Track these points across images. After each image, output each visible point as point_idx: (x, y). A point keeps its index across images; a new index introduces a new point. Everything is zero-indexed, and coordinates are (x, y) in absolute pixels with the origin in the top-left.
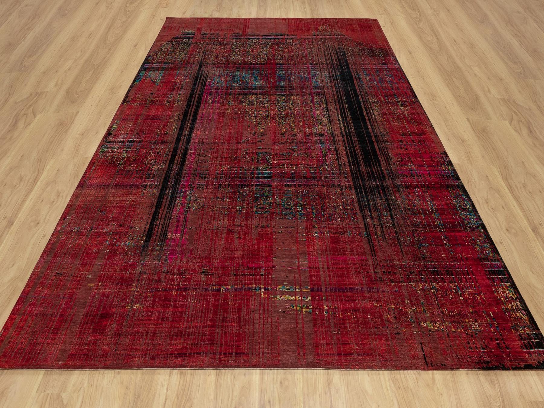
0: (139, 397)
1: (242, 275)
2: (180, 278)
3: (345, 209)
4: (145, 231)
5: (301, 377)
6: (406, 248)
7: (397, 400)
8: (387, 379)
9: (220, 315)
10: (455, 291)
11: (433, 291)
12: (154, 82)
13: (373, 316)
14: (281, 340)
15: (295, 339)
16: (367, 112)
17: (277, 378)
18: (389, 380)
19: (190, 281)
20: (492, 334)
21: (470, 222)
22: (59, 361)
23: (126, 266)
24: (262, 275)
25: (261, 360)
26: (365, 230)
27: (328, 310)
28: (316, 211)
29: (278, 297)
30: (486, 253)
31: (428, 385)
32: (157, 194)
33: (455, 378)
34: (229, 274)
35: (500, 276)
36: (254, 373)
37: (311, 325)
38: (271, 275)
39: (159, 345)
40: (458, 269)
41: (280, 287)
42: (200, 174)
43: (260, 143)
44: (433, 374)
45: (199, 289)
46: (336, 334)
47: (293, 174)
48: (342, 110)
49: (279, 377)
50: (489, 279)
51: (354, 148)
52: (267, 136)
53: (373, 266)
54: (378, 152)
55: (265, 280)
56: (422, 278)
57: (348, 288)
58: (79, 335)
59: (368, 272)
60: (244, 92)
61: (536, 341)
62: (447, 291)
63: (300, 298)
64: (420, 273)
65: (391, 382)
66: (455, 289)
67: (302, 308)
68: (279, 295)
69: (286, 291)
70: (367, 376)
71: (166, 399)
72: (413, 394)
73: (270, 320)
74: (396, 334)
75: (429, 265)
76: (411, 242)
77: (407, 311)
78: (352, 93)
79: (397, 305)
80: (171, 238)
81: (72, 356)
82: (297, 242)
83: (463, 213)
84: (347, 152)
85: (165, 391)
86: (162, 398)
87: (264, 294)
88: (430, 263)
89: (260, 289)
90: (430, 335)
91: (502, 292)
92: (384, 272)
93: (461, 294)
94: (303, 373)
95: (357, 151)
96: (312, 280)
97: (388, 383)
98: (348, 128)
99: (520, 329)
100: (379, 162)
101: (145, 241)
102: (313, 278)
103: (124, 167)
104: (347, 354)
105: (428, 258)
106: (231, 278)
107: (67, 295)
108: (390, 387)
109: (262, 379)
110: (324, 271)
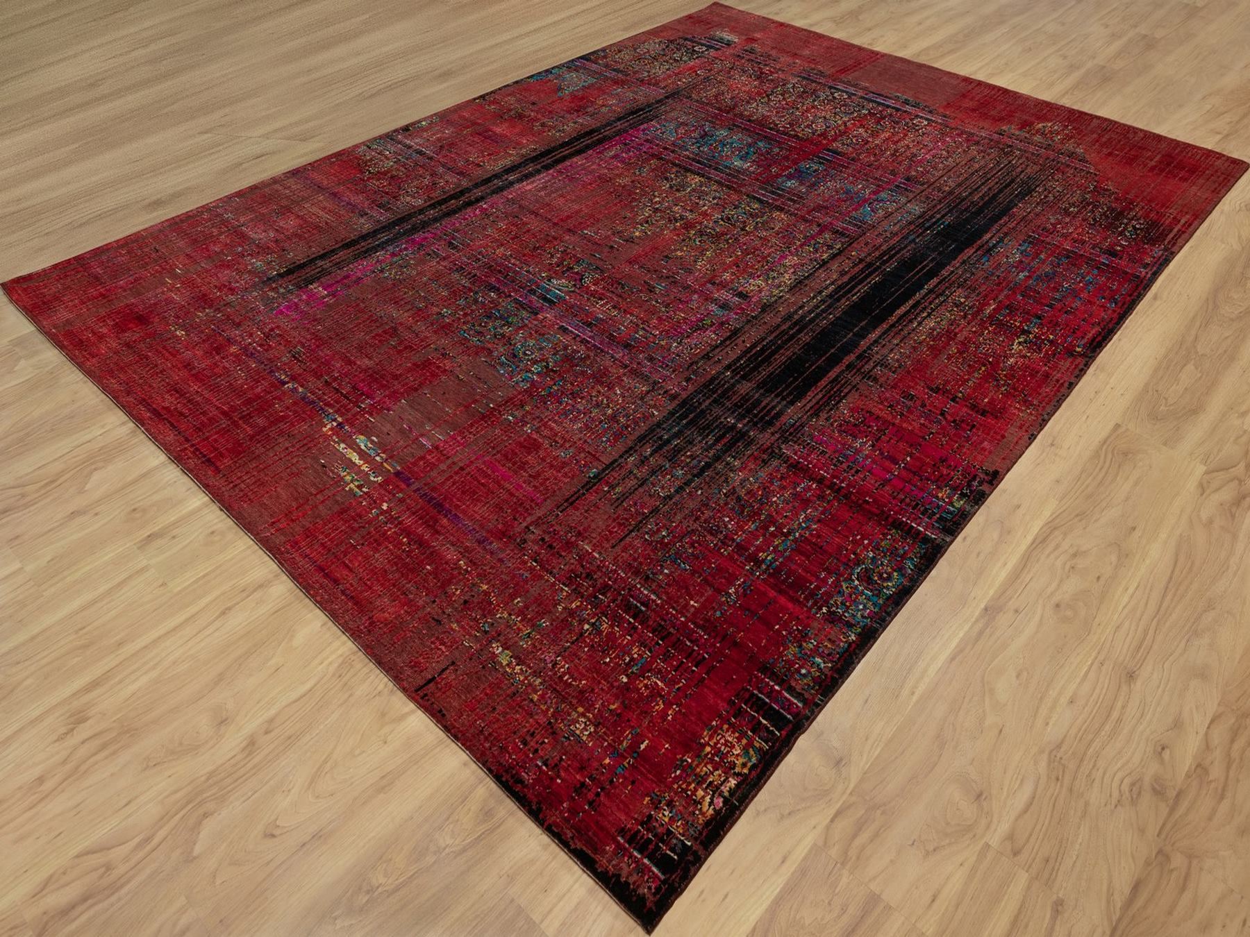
0: (73, 417)
1: (335, 388)
2: (261, 339)
3: (614, 418)
4: (294, 263)
5: (241, 549)
6: (637, 543)
7: (315, 685)
8: (340, 652)
9: (248, 409)
10: (630, 661)
11: (586, 627)
12: (560, 89)
13: (435, 573)
14: (275, 491)
15: (294, 504)
16: (908, 312)
17: (216, 524)
18: (341, 655)
19: (267, 350)
20: (596, 764)
21: (848, 608)
22: (54, 328)
23: (225, 286)
24: (360, 407)
25: (224, 489)
26: (600, 468)
27: (383, 512)
28: (558, 390)
29: (343, 445)
30: (798, 671)
31: (383, 715)
32: (364, 232)
33: (438, 749)
34: (322, 376)
35: (764, 722)
36: (199, 497)
37: (336, 508)
38: (371, 415)
39: (150, 386)
40: (690, 641)
41: (362, 437)
42: (455, 240)
43: (607, 249)
44: (412, 712)
45: (265, 365)
46: (352, 545)
47: (597, 319)
48: (856, 281)
49: (220, 525)
50: (731, 703)
51: (780, 347)
52: (636, 247)
53: (537, 520)
54: (823, 382)
55: (354, 416)
56: (596, 597)
57: (453, 513)
58: (98, 320)
59: (515, 519)
60: (691, 165)
61: (668, 852)
62: (612, 648)
63: (366, 469)
64: (605, 589)
65: (341, 660)
66: (632, 659)
67: (352, 481)
68: (346, 445)
69: (363, 447)
70: (320, 625)
71: (89, 441)
72: (346, 701)
73: (295, 460)
74: (433, 619)
75: (642, 592)
76: (661, 542)
77: (498, 610)
78: (927, 266)
79: (493, 591)
80: (312, 289)
81: (69, 334)
82: (467, 407)
83: (856, 582)
84: (754, 346)
85: (99, 433)
86: (88, 437)
87: (331, 429)
88: (646, 592)
89: (335, 420)
90: (483, 667)
91: (727, 741)
92: (543, 539)
93: (632, 673)
94: (249, 547)
95: (777, 356)
96: (414, 464)
97: (334, 656)
98: (818, 315)
99: (666, 813)
100: (799, 397)
101: (279, 275)
102: (421, 463)
103: (369, 179)
104: (329, 577)
105: (655, 584)
106: (318, 382)
107: (137, 275)
108: (331, 663)
109: (199, 509)
110: (449, 467)
